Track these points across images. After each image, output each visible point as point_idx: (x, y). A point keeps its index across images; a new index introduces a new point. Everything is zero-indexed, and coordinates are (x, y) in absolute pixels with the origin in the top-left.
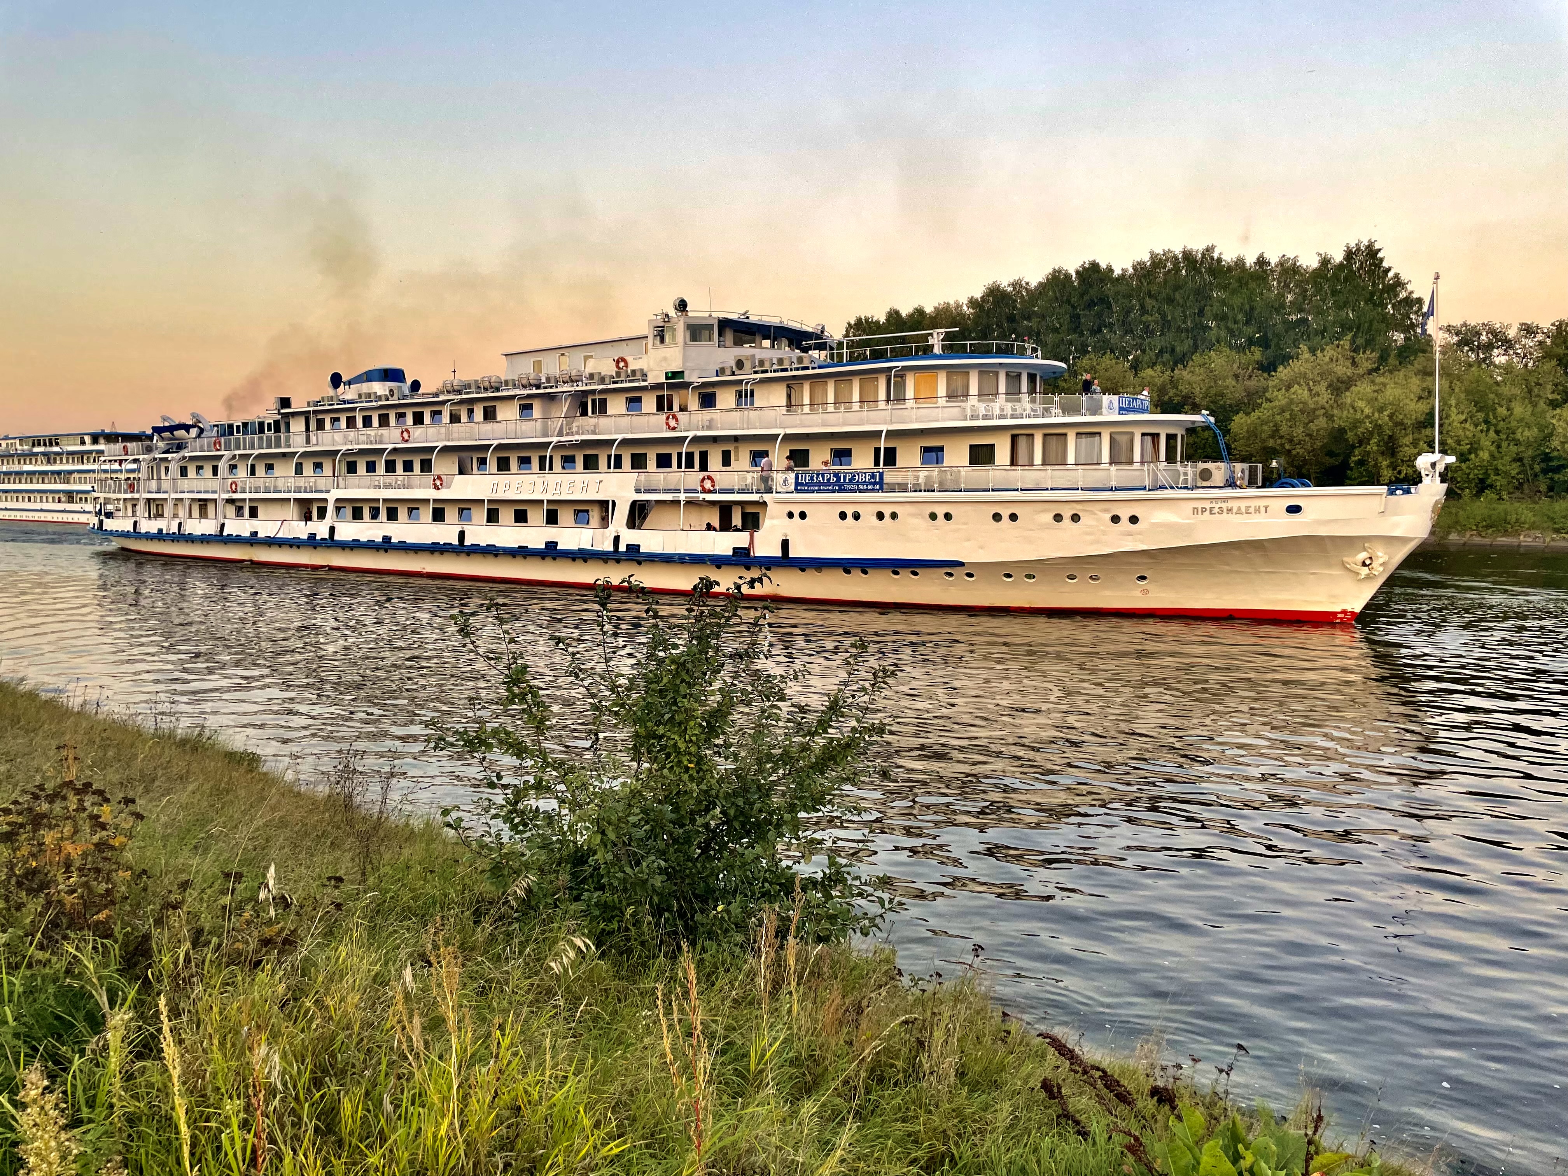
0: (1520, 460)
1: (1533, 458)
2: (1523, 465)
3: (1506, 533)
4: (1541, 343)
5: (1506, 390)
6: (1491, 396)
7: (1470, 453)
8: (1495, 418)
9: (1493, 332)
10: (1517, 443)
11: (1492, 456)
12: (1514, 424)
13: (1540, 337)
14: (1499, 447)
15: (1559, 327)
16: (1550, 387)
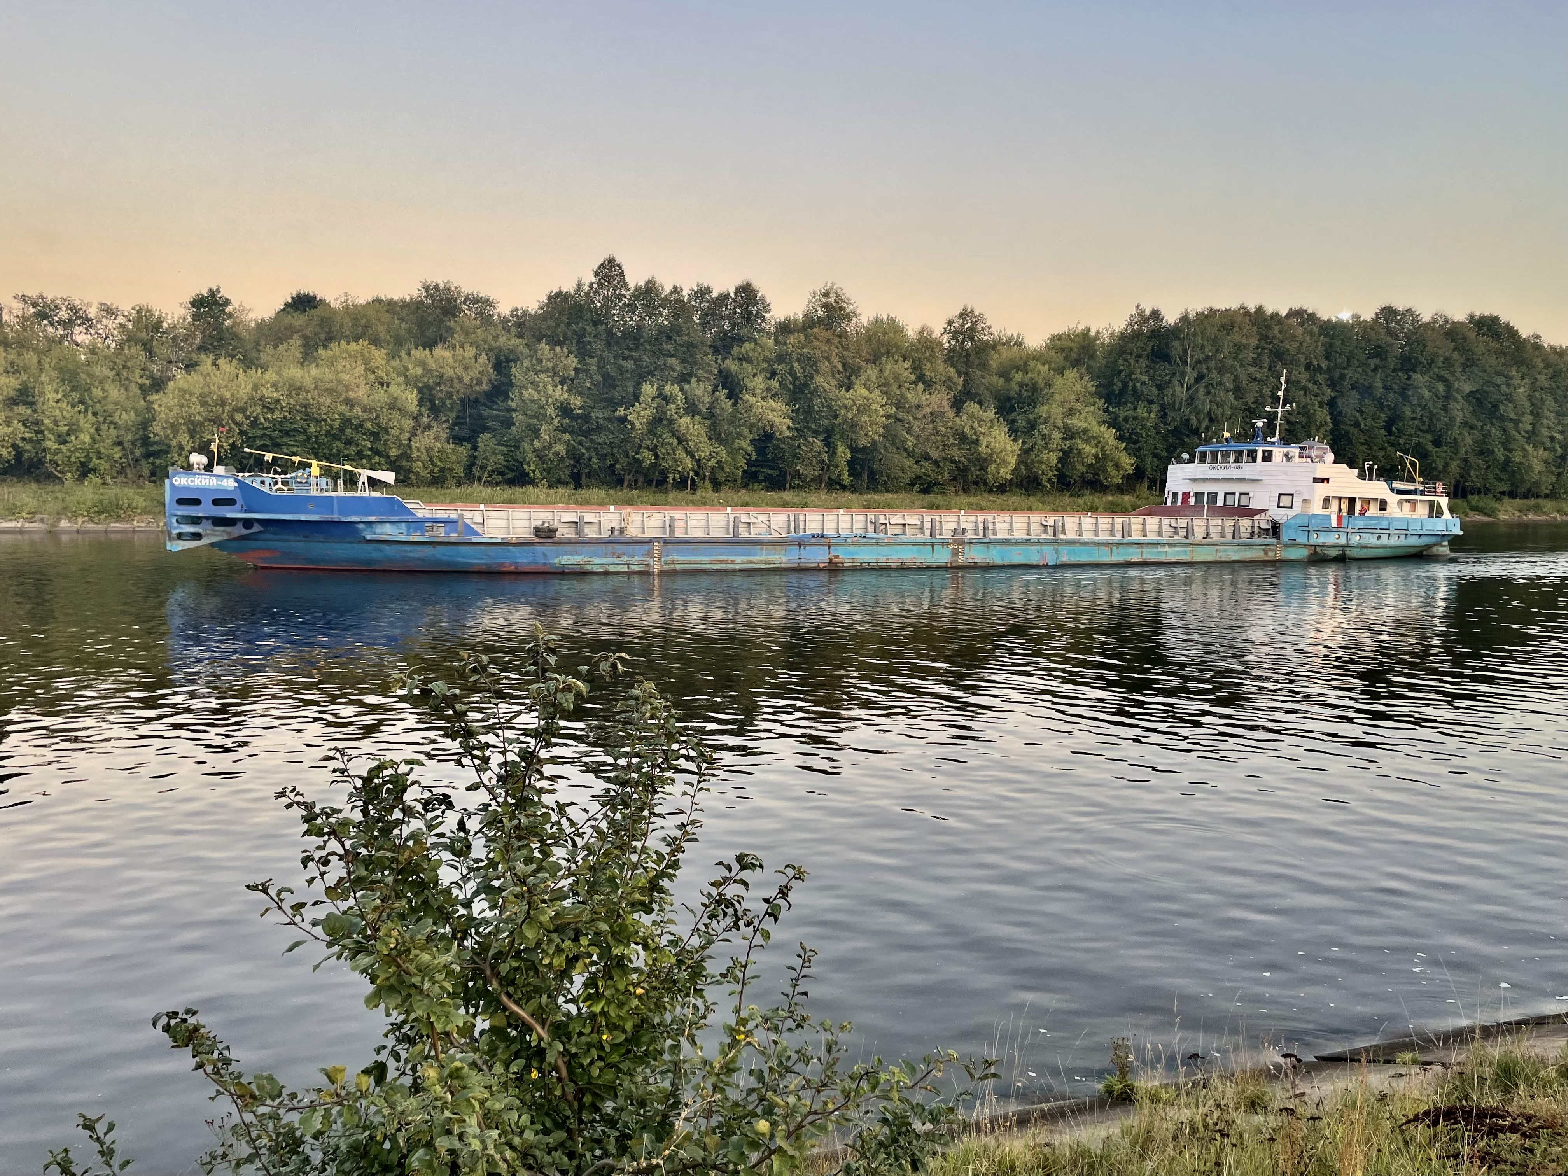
0: (120, 443)
1: (133, 443)
2: (124, 449)
3: (119, 519)
4: (122, 326)
5: (97, 370)
6: (83, 376)
7: (68, 434)
8: (91, 398)
9: (72, 308)
10: (116, 426)
11: (93, 438)
12: (110, 407)
13: (121, 320)
14: (97, 430)
15: (139, 312)
16: (138, 372)
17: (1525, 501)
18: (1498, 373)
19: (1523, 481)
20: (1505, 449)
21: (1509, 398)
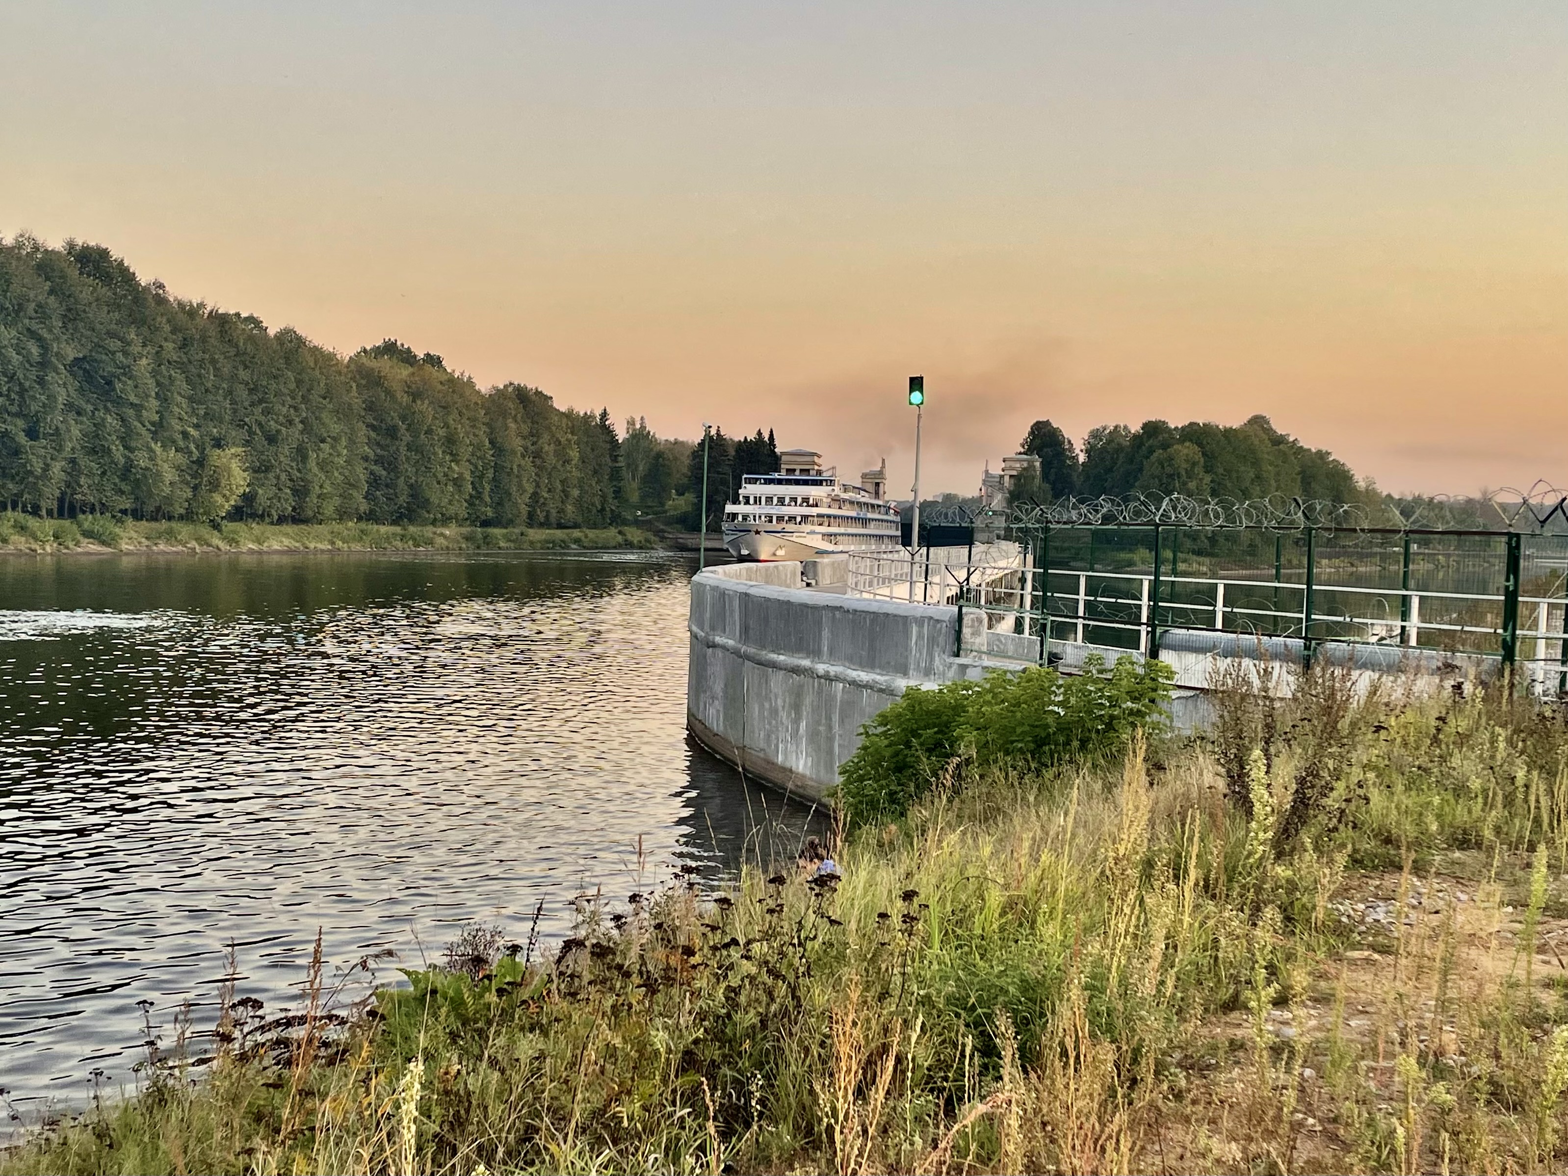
17: (154, 525)
18: (112, 335)
19: (150, 495)
20: (126, 447)
21: (127, 372)
